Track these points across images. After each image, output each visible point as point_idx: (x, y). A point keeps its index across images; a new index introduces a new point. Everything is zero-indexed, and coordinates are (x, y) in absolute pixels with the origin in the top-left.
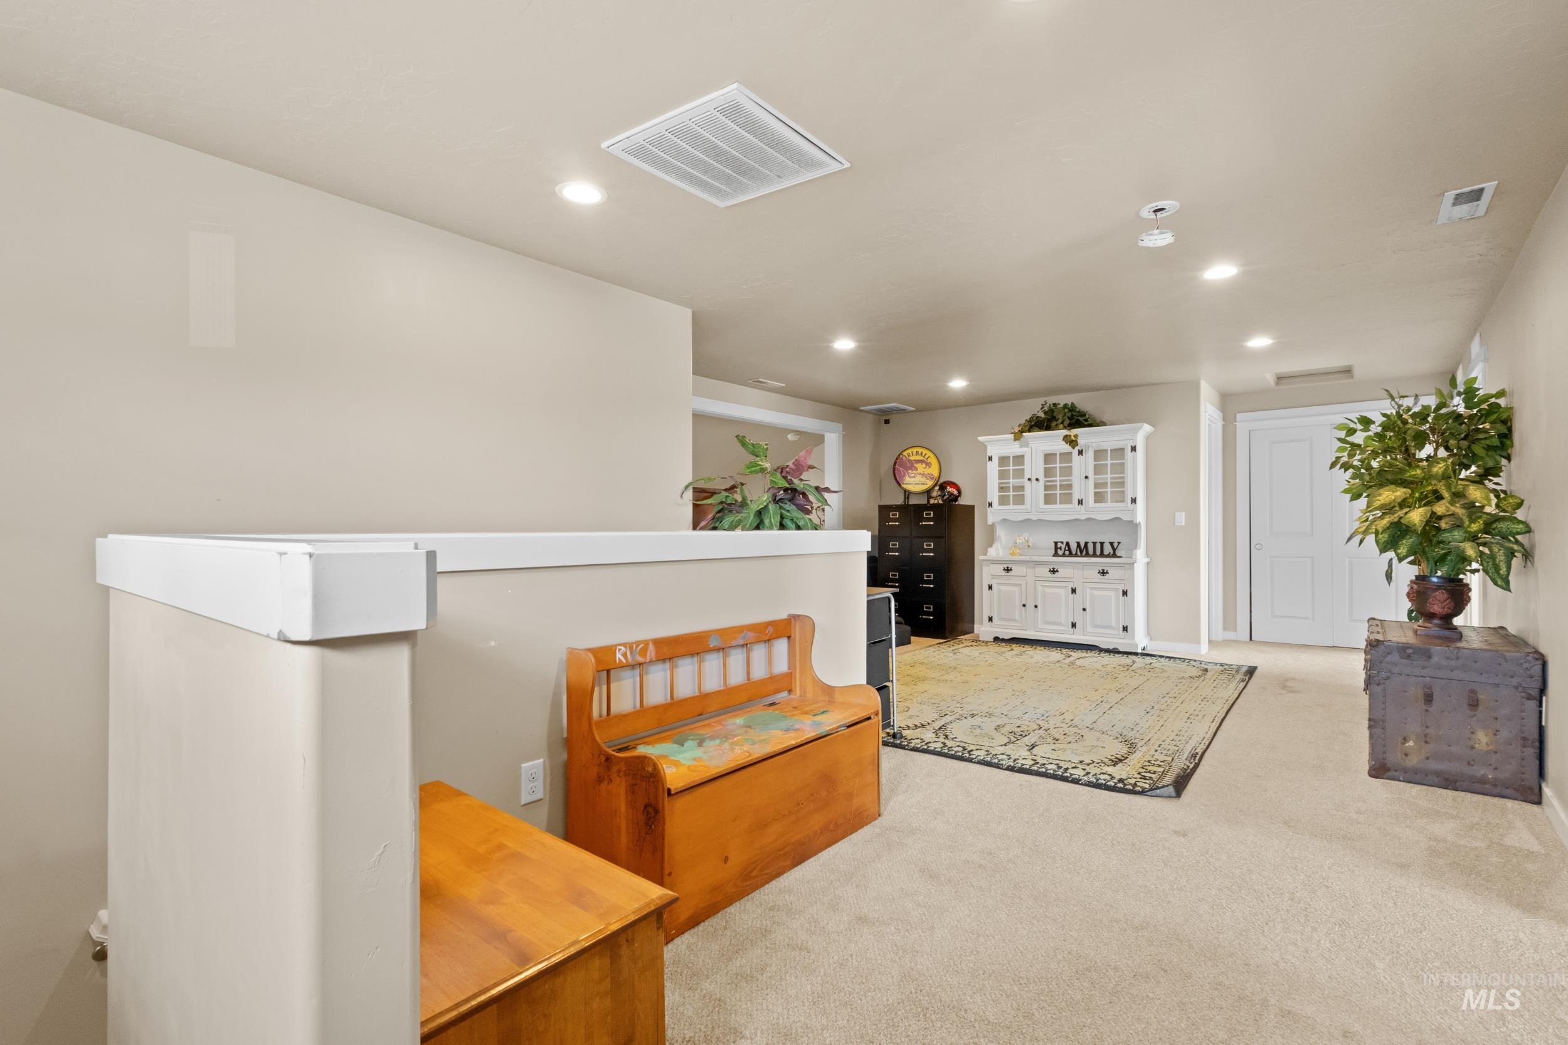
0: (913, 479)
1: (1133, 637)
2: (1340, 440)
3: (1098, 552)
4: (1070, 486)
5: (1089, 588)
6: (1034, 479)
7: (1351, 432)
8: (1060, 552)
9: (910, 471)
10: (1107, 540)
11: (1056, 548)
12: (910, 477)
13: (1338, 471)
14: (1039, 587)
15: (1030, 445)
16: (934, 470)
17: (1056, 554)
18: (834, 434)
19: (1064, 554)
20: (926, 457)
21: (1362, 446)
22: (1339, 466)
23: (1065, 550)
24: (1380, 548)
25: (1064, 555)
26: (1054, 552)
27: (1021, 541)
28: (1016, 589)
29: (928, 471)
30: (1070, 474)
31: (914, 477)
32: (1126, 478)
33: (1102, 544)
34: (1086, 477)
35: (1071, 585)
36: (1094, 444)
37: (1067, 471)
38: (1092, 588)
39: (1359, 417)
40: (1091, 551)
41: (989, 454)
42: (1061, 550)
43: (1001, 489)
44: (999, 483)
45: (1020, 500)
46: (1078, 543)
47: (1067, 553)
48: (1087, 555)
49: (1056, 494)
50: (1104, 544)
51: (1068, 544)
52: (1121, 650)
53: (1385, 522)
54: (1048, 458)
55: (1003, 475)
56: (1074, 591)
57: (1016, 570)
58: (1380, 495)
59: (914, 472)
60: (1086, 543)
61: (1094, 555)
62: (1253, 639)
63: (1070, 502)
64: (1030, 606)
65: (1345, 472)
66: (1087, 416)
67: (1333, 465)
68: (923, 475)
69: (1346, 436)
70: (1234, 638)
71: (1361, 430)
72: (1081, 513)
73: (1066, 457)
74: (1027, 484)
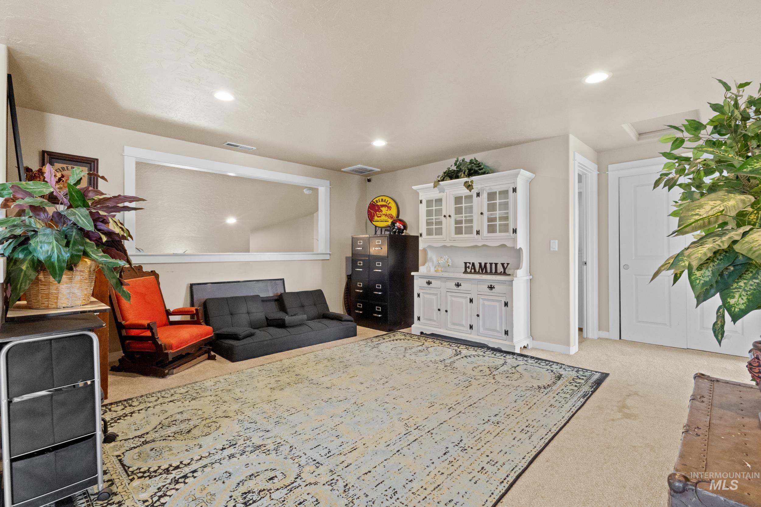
0: (379, 218)
1: (512, 340)
2: (665, 155)
3: (494, 271)
4: (471, 221)
5: (482, 299)
6: (447, 216)
7: (678, 143)
8: (469, 270)
9: (378, 213)
10: (499, 262)
11: (466, 267)
12: (378, 217)
13: (662, 190)
14: (449, 297)
15: (446, 191)
16: (394, 212)
17: (466, 272)
18: (323, 188)
19: (471, 271)
20: (388, 202)
21: (692, 159)
22: (662, 185)
23: (471, 269)
24: (697, 294)
25: (471, 273)
26: (464, 270)
27: (442, 262)
28: (434, 297)
29: (389, 212)
30: (471, 212)
31: (380, 217)
32: (509, 213)
33: (496, 264)
34: (482, 214)
35: (469, 296)
36: (487, 188)
37: (470, 209)
38: (484, 299)
39: (686, 123)
40: (489, 271)
41: (420, 199)
42: (469, 268)
43: (429, 223)
44: (427, 220)
45: (439, 232)
46: (480, 264)
47: (473, 271)
48: (486, 273)
49: (462, 226)
50: (498, 265)
51: (473, 264)
52: (503, 349)
53: (705, 250)
54: (458, 200)
55: (429, 213)
56: (471, 301)
57: (434, 283)
58: (700, 207)
59: (380, 213)
60: (486, 264)
61: (491, 273)
62: (622, 338)
63: (471, 233)
64: (443, 311)
65: (669, 190)
66: (482, 167)
67: (656, 184)
68: (386, 215)
69: (672, 150)
70: (607, 337)
71: (689, 140)
72: (478, 241)
73: (469, 198)
74: (444, 219)
